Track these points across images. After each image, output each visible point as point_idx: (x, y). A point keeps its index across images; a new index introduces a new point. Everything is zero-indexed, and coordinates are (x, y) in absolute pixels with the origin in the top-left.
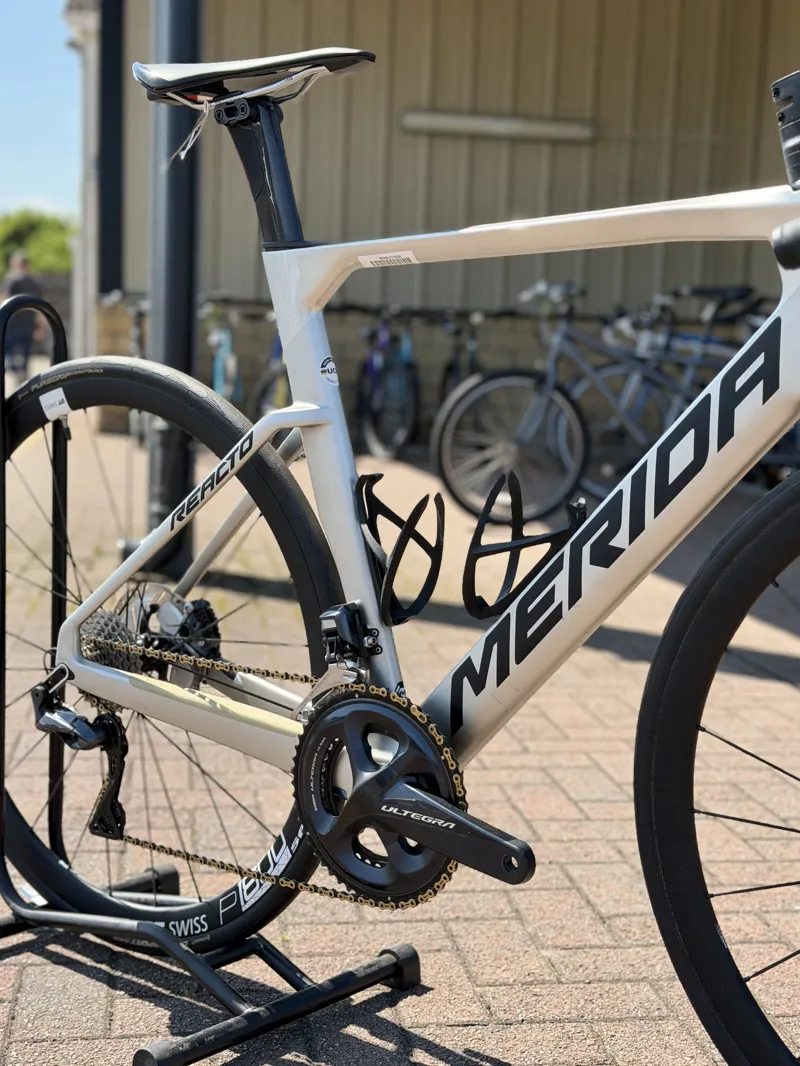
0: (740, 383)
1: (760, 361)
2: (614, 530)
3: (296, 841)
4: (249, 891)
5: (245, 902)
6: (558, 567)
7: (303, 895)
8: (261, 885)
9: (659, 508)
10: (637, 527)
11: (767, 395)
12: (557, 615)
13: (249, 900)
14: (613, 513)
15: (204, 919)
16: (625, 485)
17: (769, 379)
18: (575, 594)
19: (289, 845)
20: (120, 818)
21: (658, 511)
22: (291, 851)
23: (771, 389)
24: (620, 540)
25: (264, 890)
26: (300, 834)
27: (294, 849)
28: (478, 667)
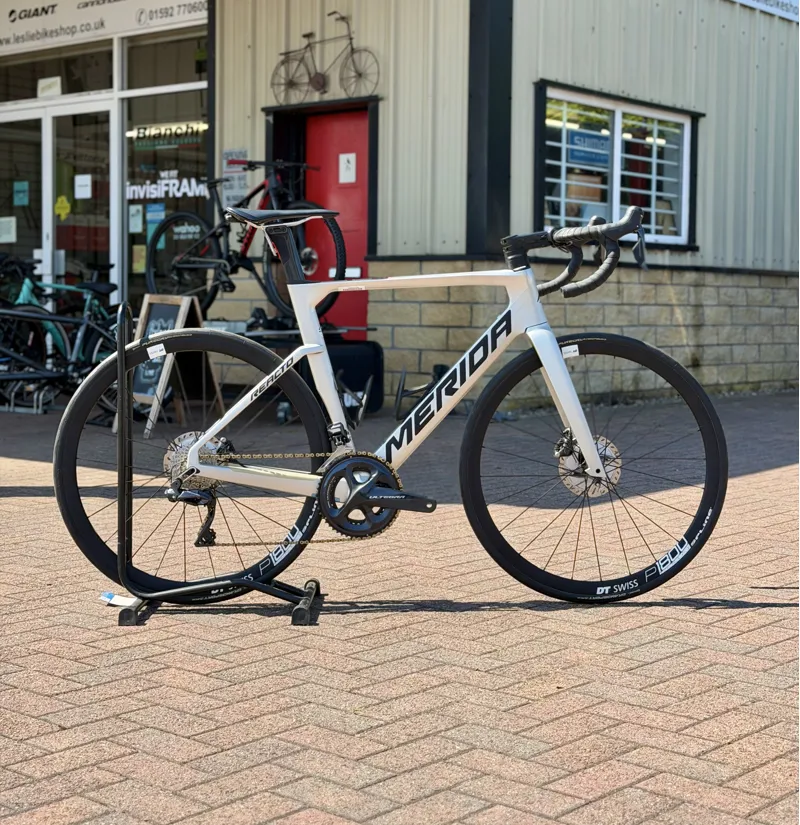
0: (498, 331)
1: (504, 323)
2: (454, 382)
3: (305, 528)
4: (277, 557)
5: (275, 561)
6: (432, 398)
7: (309, 545)
8: (285, 551)
9: (471, 373)
10: (463, 380)
11: (508, 334)
12: (433, 415)
13: (277, 561)
14: (453, 376)
15: (250, 576)
16: (457, 366)
17: (508, 329)
18: (439, 406)
19: (301, 530)
20: (213, 534)
21: (471, 374)
22: (302, 532)
23: (508, 333)
24: (457, 385)
25: (287, 553)
26: (307, 524)
27: (304, 531)
28: (398, 439)
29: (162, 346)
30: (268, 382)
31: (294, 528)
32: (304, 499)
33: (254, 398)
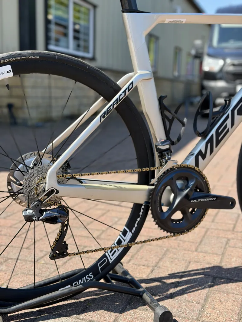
3: (134, 229)
4: (112, 255)
5: (111, 259)
6: (227, 118)
8: (118, 250)
12: (228, 131)
13: (113, 258)
15: (91, 275)
19: (131, 231)
22: (132, 233)
25: (120, 251)
26: (136, 225)
27: (133, 231)
28: (203, 152)
29: (9, 67)
30: (114, 105)
31: (125, 230)
32: (131, 205)
33: (103, 120)
